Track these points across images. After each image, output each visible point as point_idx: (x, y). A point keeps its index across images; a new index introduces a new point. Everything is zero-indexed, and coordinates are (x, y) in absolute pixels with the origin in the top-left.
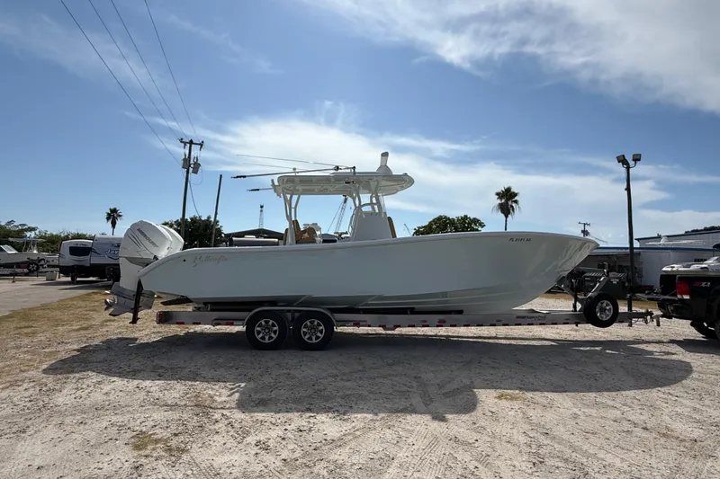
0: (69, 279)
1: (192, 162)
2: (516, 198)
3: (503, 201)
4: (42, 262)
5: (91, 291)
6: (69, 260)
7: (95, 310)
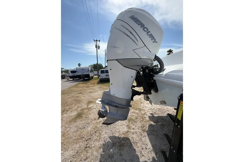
0: (72, 79)
1: (98, 46)
2: (173, 52)
3: (169, 53)
4: (65, 76)
5: (78, 83)
6: (71, 74)
7: (81, 93)
